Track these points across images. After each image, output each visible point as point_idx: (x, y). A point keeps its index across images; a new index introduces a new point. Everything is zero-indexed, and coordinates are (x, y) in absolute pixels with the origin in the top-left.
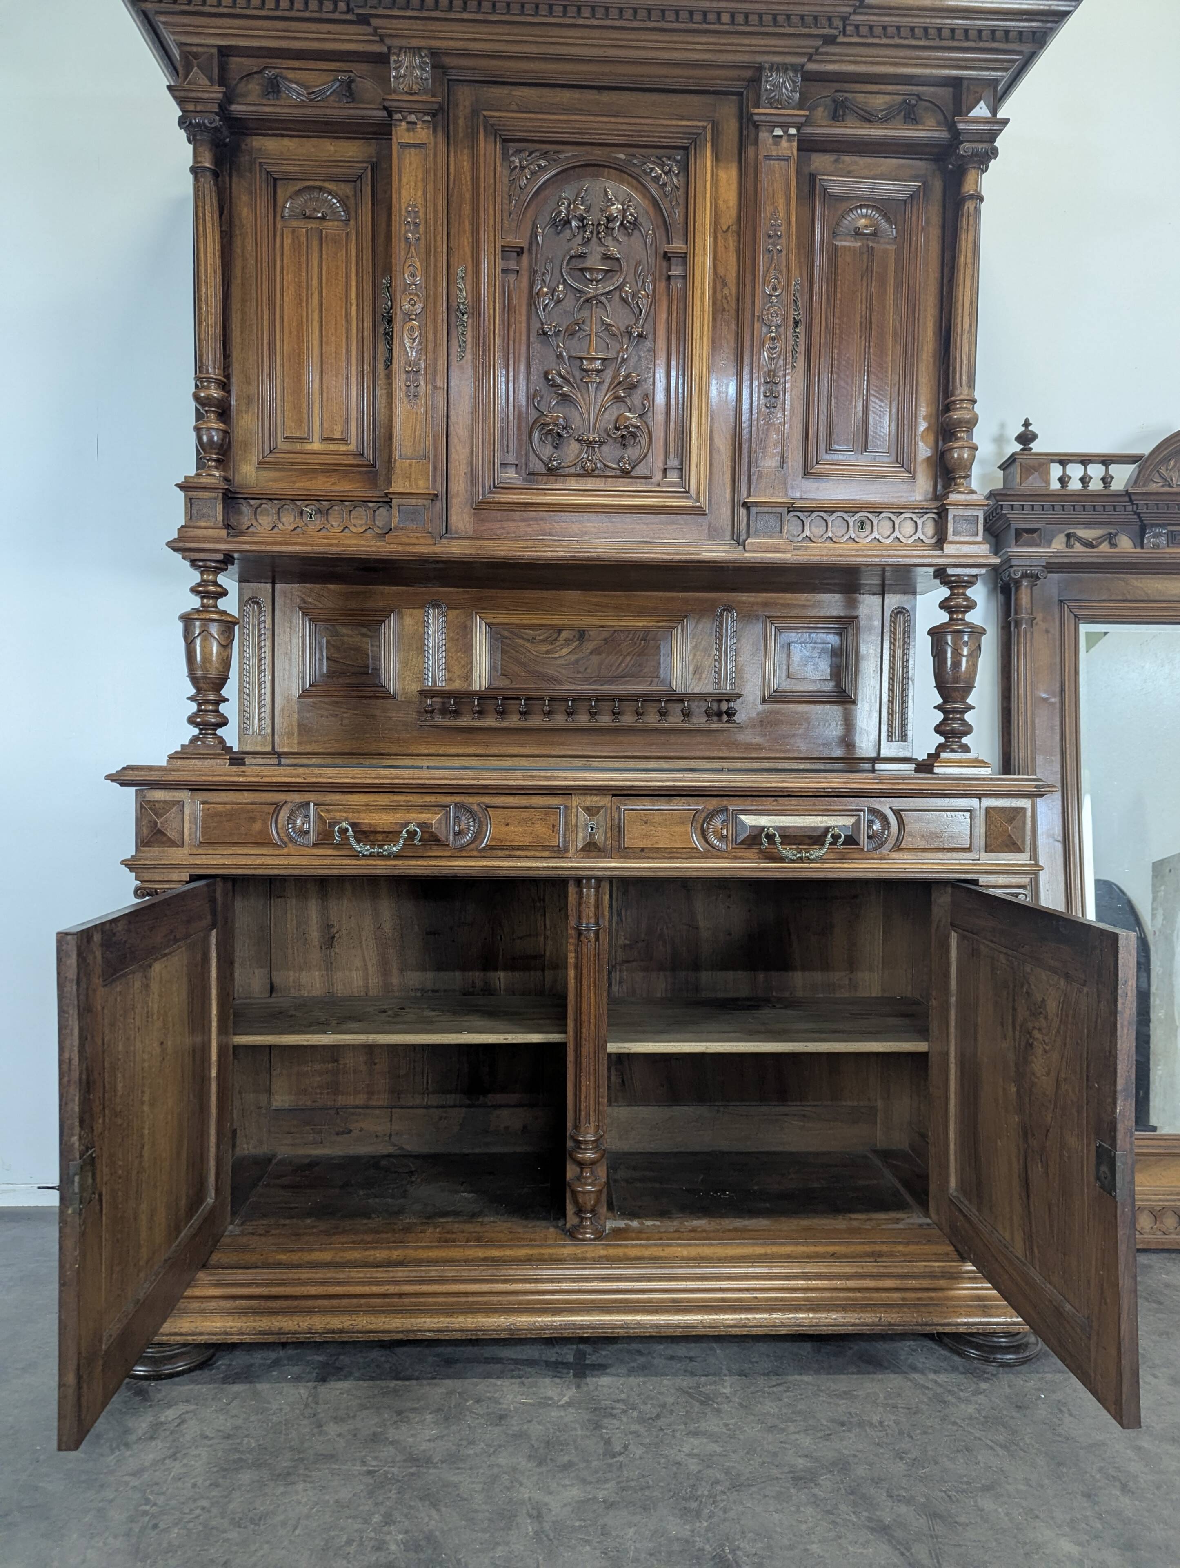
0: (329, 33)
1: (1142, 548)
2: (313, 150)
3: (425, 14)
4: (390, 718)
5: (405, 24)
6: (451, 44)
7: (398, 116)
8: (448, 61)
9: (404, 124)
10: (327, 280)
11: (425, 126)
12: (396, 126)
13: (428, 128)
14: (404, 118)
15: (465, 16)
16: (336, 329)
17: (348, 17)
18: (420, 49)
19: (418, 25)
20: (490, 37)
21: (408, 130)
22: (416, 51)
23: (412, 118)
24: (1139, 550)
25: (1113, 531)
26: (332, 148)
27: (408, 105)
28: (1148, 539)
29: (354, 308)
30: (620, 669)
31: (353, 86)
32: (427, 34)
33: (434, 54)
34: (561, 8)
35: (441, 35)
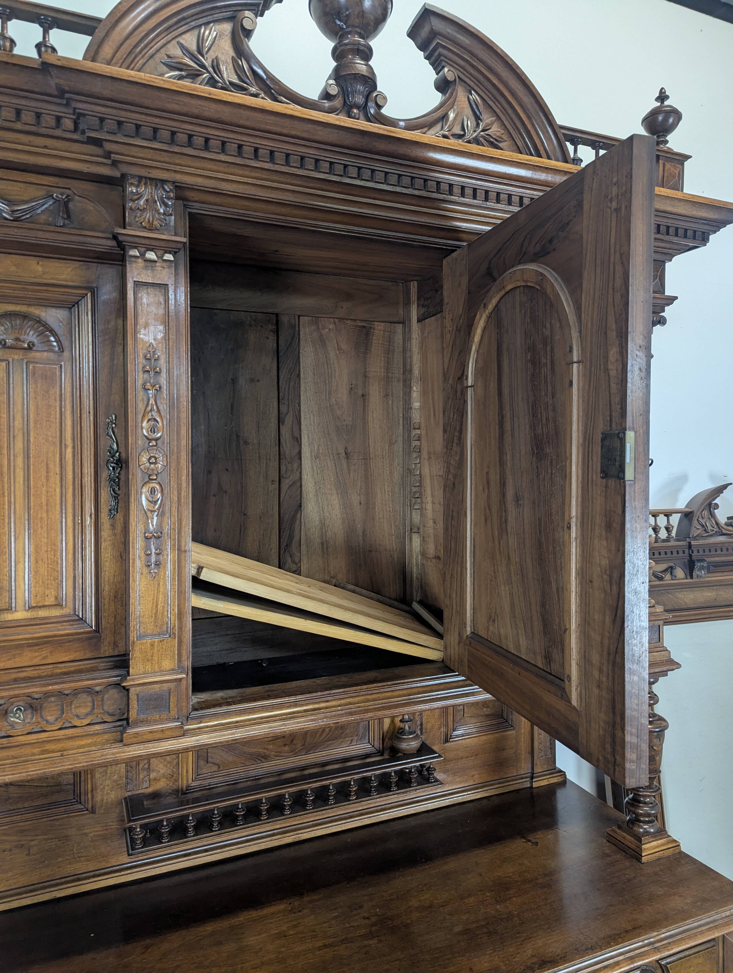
0: (46, 147)
1: (692, 577)
2: (13, 268)
3: (176, 149)
4: (86, 835)
5: (149, 154)
6: (200, 181)
7: (134, 252)
8: (190, 194)
9: (140, 260)
10: (36, 422)
11: (164, 264)
12: (131, 262)
13: (169, 267)
14: (143, 255)
15: (223, 157)
16: (47, 478)
17: (75, 136)
18: (164, 182)
19: (166, 157)
20: (245, 180)
21: (146, 268)
22: (160, 182)
23: (151, 255)
24: (691, 580)
25: (672, 564)
26: (40, 269)
27: (147, 242)
28: (696, 573)
29: (69, 450)
30: (323, 737)
31: (71, 205)
32: (172, 167)
33: (179, 187)
34: (328, 165)
35: (192, 170)
